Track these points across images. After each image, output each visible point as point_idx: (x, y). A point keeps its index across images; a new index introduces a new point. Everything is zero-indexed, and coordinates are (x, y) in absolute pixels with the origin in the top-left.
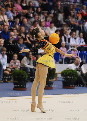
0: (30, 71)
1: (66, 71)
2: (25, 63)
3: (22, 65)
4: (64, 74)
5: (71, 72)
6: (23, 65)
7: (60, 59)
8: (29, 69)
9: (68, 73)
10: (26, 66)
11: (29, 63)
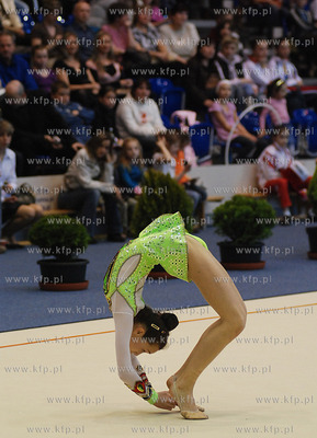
0: (102, 201)
1: (231, 207)
2: (83, 175)
3: (71, 182)
4: (226, 217)
5: (250, 209)
6: (77, 180)
7: (215, 144)
8: (98, 193)
9: (237, 213)
10: (86, 186)
11: (96, 174)
